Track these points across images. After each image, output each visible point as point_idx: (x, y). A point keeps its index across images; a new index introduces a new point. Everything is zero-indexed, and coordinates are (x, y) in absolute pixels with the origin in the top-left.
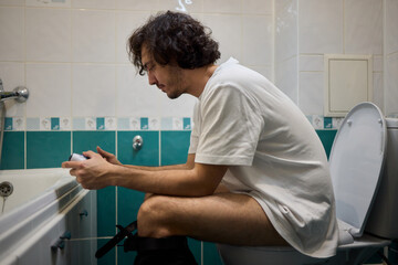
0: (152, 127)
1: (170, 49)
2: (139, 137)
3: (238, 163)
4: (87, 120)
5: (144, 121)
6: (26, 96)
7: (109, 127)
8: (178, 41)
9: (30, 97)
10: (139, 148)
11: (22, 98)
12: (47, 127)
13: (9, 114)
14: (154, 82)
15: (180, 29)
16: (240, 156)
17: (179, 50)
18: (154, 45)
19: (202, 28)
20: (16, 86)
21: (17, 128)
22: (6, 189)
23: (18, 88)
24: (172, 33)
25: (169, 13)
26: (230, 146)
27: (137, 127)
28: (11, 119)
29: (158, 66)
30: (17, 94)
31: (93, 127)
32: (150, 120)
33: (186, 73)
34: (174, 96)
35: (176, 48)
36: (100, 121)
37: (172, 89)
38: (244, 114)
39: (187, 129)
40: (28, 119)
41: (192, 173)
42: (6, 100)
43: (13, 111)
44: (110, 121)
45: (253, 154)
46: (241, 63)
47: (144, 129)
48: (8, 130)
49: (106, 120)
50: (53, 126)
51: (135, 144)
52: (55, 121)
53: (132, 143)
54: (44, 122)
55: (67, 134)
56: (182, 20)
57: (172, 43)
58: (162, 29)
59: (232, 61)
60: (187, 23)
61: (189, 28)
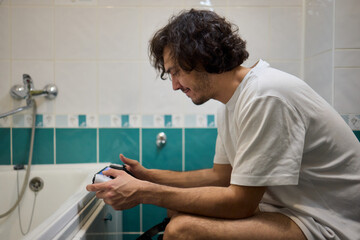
0: (176, 124)
1: (197, 54)
2: (162, 134)
4: (113, 116)
5: (168, 118)
6: (55, 94)
7: (133, 124)
8: (205, 43)
9: (58, 95)
10: (162, 145)
11: (52, 96)
12: (74, 124)
13: (40, 111)
14: (178, 87)
15: (207, 30)
17: (207, 55)
18: (178, 50)
19: (229, 25)
20: (45, 85)
21: (47, 124)
22: (37, 184)
23: (47, 87)
24: (198, 35)
25: (193, 12)
27: (161, 124)
28: (41, 116)
29: (182, 72)
30: (47, 92)
31: (118, 124)
32: (173, 118)
33: (214, 78)
34: (200, 102)
35: (203, 53)
36: (125, 118)
37: (198, 95)
39: (211, 126)
40: (57, 116)
42: (37, 99)
43: (43, 108)
44: (135, 118)
46: (272, 66)
47: (168, 127)
48: (39, 126)
49: (131, 118)
50: (80, 123)
51: (159, 142)
52: (82, 119)
53: (156, 140)
54: (72, 119)
55: (93, 131)
56: (208, 18)
57: (199, 46)
58: (187, 31)
59: (262, 64)
60: (214, 22)
61: (217, 28)
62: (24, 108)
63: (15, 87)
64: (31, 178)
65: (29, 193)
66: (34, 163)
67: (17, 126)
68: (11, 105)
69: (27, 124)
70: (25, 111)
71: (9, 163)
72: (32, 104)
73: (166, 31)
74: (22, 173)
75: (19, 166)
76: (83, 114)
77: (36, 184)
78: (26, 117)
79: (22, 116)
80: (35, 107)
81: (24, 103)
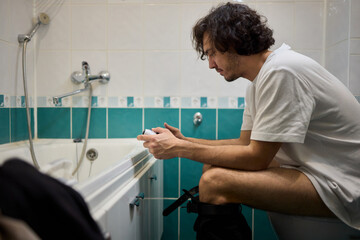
0: (210, 105)
1: (230, 38)
2: (199, 114)
3: (290, 141)
4: (156, 98)
5: (204, 100)
6: (108, 79)
7: (174, 105)
8: (237, 30)
9: (110, 80)
10: (199, 123)
11: (105, 81)
12: (124, 105)
13: (95, 94)
14: (214, 66)
15: (239, 19)
16: (293, 134)
19: (259, 17)
21: (101, 104)
23: (101, 72)
24: (232, 23)
25: (229, 4)
26: (284, 125)
27: (198, 105)
28: (96, 98)
29: (218, 53)
30: (101, 77)
31: (160, 105)
32: (208, 100)
33: (243, 59)
34: (230, 79)
35: (234, 37)
36: (167, 100)
37: (230, 74)
38: (297, 96)
39: (241, 107)
40: (109, 98)
41: (249, 149)
42: (92, 82)
43: (98, 91)
44: (175, 100)
45: (304, 132)
47: (204, 107)
48: (94, 106)
49: (171, 99)
50: (129, 104)
51: (196, 120)
52: (130, 100)
53: (193, 119)
54: (122, 100)
55: (139, 110)
56: (241, 10)
57: (232, 32)
58: (223, 20)
59: (285, 47)
60: (245, 13)
61: (247, 18)
62: (82, 90)
63: (75, 73)
64: (87, 149)
65: (86, 161)
66: (89, 137)
67: (76, 106)
68: (71, 88)
69: (84, 104)
70: (83, 93)
71: (69, 137)
72: (89, 88)
73: (206, 20)
74: (81, 145)
75: (78, 139)
76: (131, 95)
77: (92, 154)
78: (84, 98)
79: (80, 97)
80: (91, 90)
81: (82, 86)
